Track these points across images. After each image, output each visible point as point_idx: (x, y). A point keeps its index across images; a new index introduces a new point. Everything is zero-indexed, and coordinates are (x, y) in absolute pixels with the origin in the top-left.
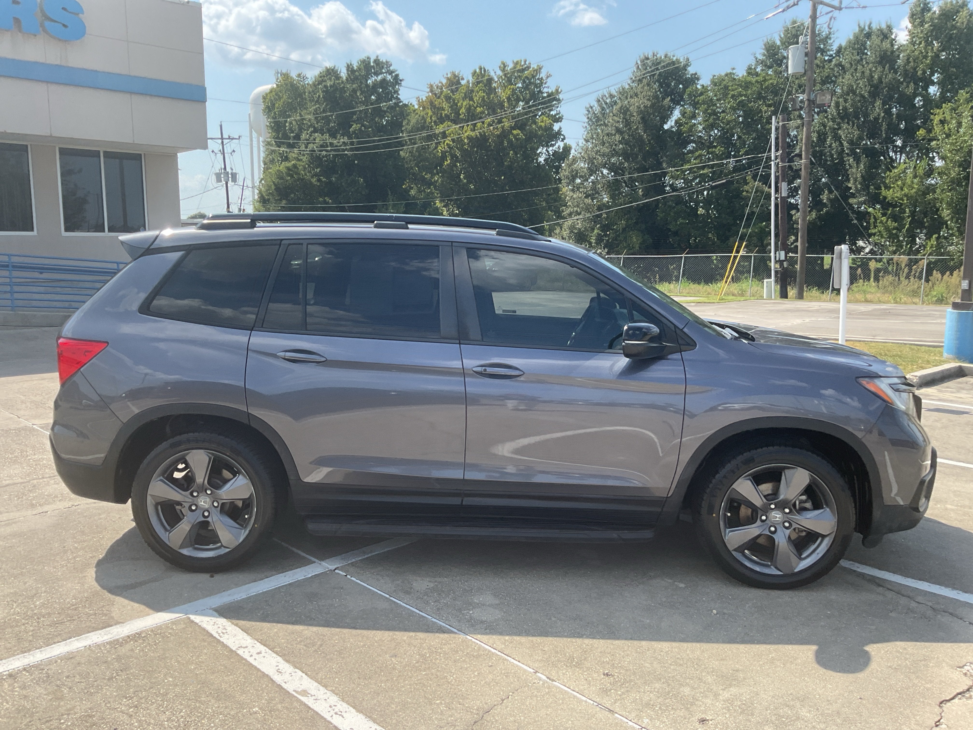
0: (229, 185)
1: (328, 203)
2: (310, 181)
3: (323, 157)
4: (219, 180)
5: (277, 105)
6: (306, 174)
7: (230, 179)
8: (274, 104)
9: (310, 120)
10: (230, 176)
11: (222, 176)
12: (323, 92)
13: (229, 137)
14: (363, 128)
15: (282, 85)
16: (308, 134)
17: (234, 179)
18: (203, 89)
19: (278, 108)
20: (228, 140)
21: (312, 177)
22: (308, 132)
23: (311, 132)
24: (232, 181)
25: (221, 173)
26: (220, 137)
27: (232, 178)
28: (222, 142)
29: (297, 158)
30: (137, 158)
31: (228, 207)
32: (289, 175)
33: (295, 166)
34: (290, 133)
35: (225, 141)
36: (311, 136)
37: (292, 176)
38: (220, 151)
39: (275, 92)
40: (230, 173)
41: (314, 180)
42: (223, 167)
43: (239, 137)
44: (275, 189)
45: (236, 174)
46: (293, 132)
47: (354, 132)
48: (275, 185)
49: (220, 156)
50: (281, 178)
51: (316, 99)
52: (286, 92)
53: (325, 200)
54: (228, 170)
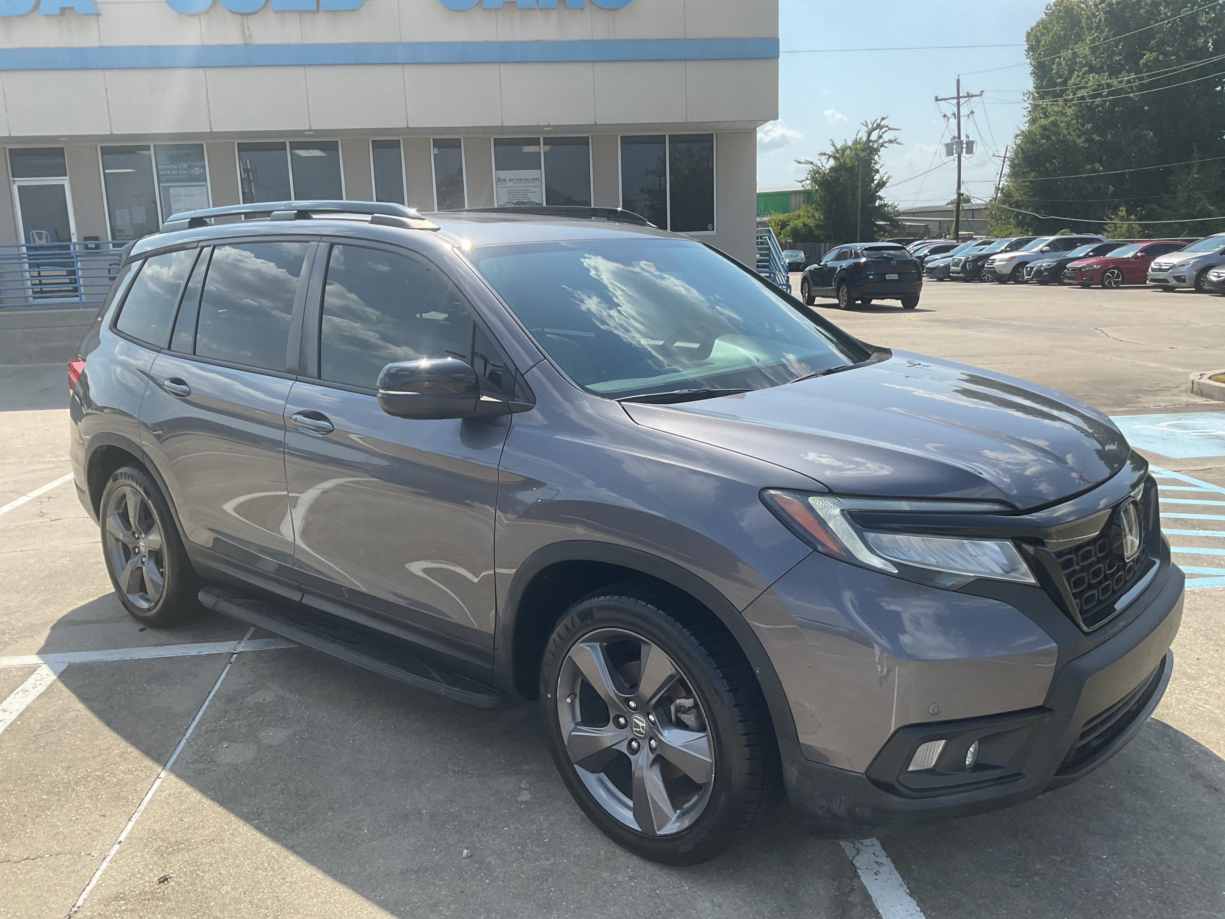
0: (962, 158)
1: (1098, 171)
2: (1074, 142)
3: (1097, 106)
4: (950, 153)
5: (1043, 42)
6: (1069, 134)
7: (964, 150)
8: (1040, 42)
9: (1085, 57)
10: (964, 146)
11: (954, 147)
12: (1106, 13)
13: (968, 93)
14: (1161, 57)
15: (1053, 13)
16: (1078, 76)
17: (970, 150)
18: (775, 42)
19: (1043, 46)
20: (967, 99)
21: (1079, 137)
22: (1080, 74)
23: (1084, 74)
24: (967, 153)
25: (953, 144)
26: (956, 96)
27: (967, 148)
28: (958, 103)
29: (1062, 112)
30: (709, 138)
31: (959, 187)
32: (1043, 137)
33: (1054, 124)
34: (1057, 78)
35: (962, 101)
36: (1083, 78)
37: (1048, 138)
38: (954, 114)
39: (1042, 24)
40: (964, 142)
41: (1080, 142)
42: (956, 135)
43: (982, 92)
44: (1023, 158)
45: (973, 142)
46: (1060, 77)
47: (1146, 64)
48: (1024, 152)
49: (953, 121)
50: (1033, 142)
51: (1095, 25)
52: (1058, 22)
53: (1094, 168)
54: (963, 138)
